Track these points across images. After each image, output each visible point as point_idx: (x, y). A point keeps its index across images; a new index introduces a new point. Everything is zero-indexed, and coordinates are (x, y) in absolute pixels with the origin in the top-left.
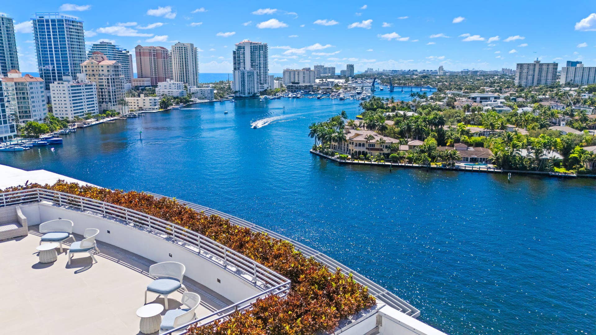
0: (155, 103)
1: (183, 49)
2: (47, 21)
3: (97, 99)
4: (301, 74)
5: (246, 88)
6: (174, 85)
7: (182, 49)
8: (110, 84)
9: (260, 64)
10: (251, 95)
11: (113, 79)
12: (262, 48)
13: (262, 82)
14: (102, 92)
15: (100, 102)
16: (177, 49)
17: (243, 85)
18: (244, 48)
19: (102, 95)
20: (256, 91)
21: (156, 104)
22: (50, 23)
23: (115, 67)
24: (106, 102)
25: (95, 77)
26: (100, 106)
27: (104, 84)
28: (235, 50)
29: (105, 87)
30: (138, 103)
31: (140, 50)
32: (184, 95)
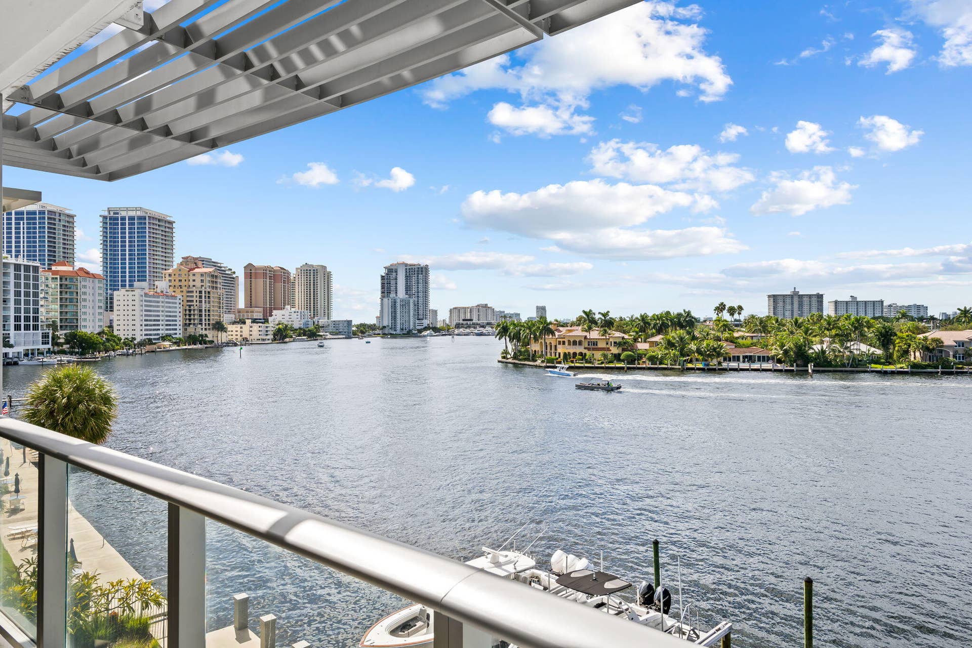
0: (267, 331)
1: (312, 272)
2: (123, 219)
3: (181, 319)
4: (475, 311)
5: (398, 322)
6: (296, 314)
7: (310, 273)
8: (203, 299)
9: (418, 292)
10: (405, 332)
11: (209, 292)
12: (422, 271)
13: (421, 317)
14: (190, 311)
15: (186, 324)
16: (303, 272)
17: (394, 318)
18: (396, 272)
19: (190, 315)
20: (411, 327)
21: (269, 333)
22: (127, 222)
23: (212, 276)
24: (194, 324)
25: (181, 290)
26: (186, 330)
27: (194, 299)
28: (384, 275)
29: (194, 303)
30: (241, 332)
31: (251, 270)
32: (310, 326)
